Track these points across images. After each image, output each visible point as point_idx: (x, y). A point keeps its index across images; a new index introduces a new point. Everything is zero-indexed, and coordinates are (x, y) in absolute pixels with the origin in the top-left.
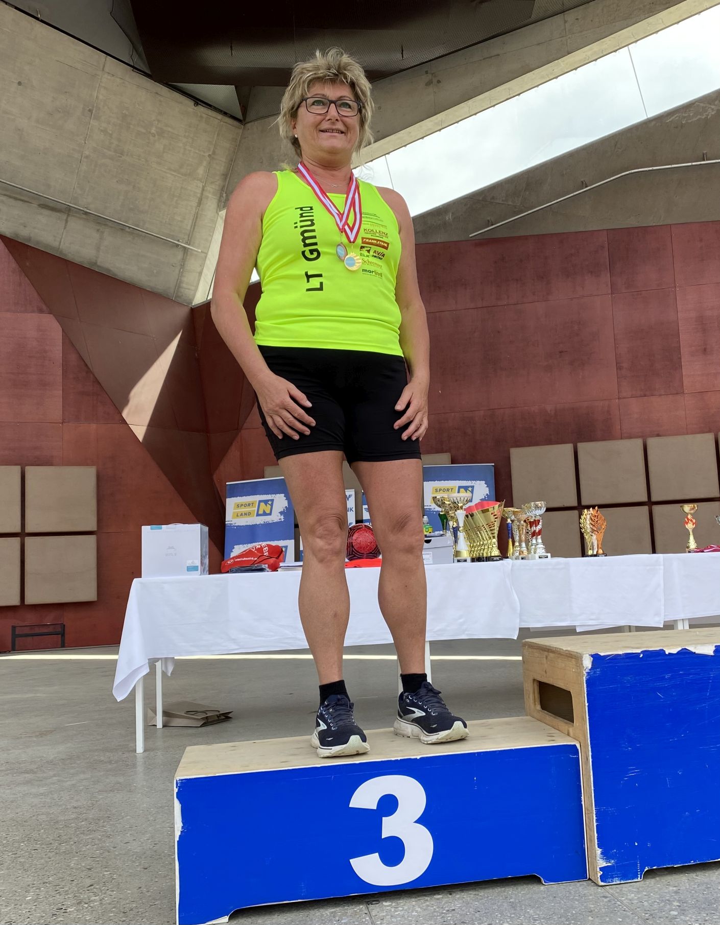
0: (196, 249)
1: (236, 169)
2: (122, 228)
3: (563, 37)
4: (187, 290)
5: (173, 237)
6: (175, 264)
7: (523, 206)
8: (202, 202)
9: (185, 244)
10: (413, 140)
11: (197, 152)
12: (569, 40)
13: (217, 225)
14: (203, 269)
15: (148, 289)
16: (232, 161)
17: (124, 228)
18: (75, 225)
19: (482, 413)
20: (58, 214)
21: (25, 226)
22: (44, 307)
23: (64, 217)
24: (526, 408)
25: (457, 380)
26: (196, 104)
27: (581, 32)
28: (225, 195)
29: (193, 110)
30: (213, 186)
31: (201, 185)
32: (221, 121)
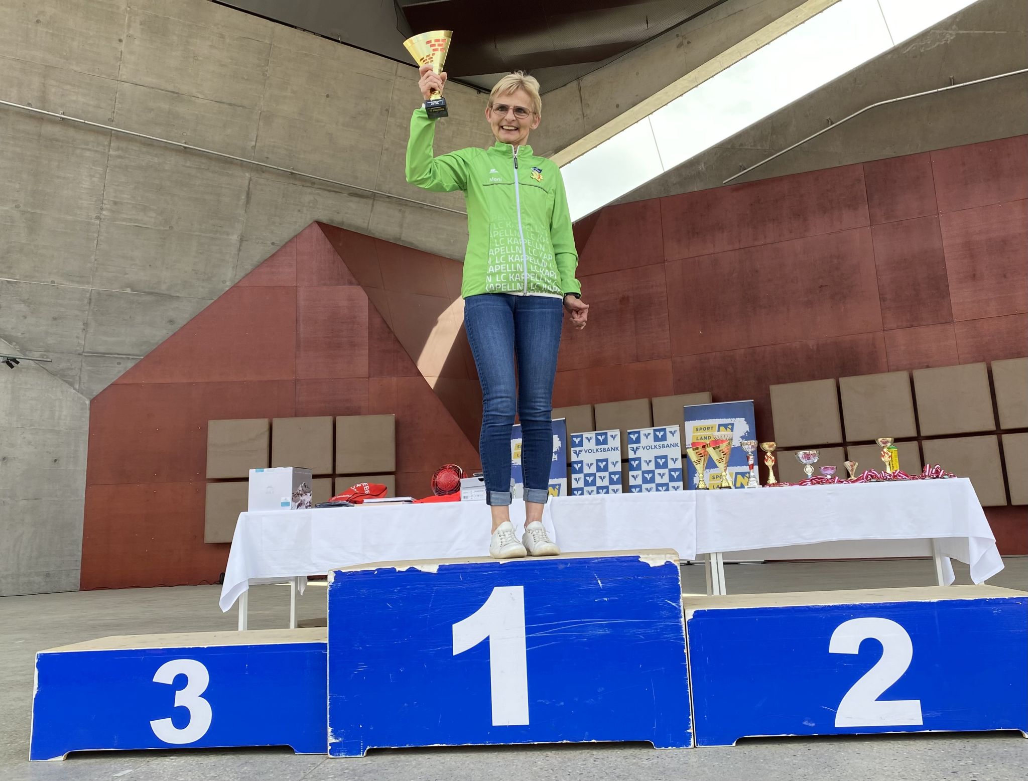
2: (420, 207)
7: (773, 149)
10: (672, 99)
15: (447, 257)
17: (422, 206)
18: (380, 207)
19: (742, 351)
20: (365, 200)
21: (338, 213)
22: (353, 280)
23: (371, 202)
24: (787, 344)
25: (717, 321)
26: (479, 92)
29: (476, 98)
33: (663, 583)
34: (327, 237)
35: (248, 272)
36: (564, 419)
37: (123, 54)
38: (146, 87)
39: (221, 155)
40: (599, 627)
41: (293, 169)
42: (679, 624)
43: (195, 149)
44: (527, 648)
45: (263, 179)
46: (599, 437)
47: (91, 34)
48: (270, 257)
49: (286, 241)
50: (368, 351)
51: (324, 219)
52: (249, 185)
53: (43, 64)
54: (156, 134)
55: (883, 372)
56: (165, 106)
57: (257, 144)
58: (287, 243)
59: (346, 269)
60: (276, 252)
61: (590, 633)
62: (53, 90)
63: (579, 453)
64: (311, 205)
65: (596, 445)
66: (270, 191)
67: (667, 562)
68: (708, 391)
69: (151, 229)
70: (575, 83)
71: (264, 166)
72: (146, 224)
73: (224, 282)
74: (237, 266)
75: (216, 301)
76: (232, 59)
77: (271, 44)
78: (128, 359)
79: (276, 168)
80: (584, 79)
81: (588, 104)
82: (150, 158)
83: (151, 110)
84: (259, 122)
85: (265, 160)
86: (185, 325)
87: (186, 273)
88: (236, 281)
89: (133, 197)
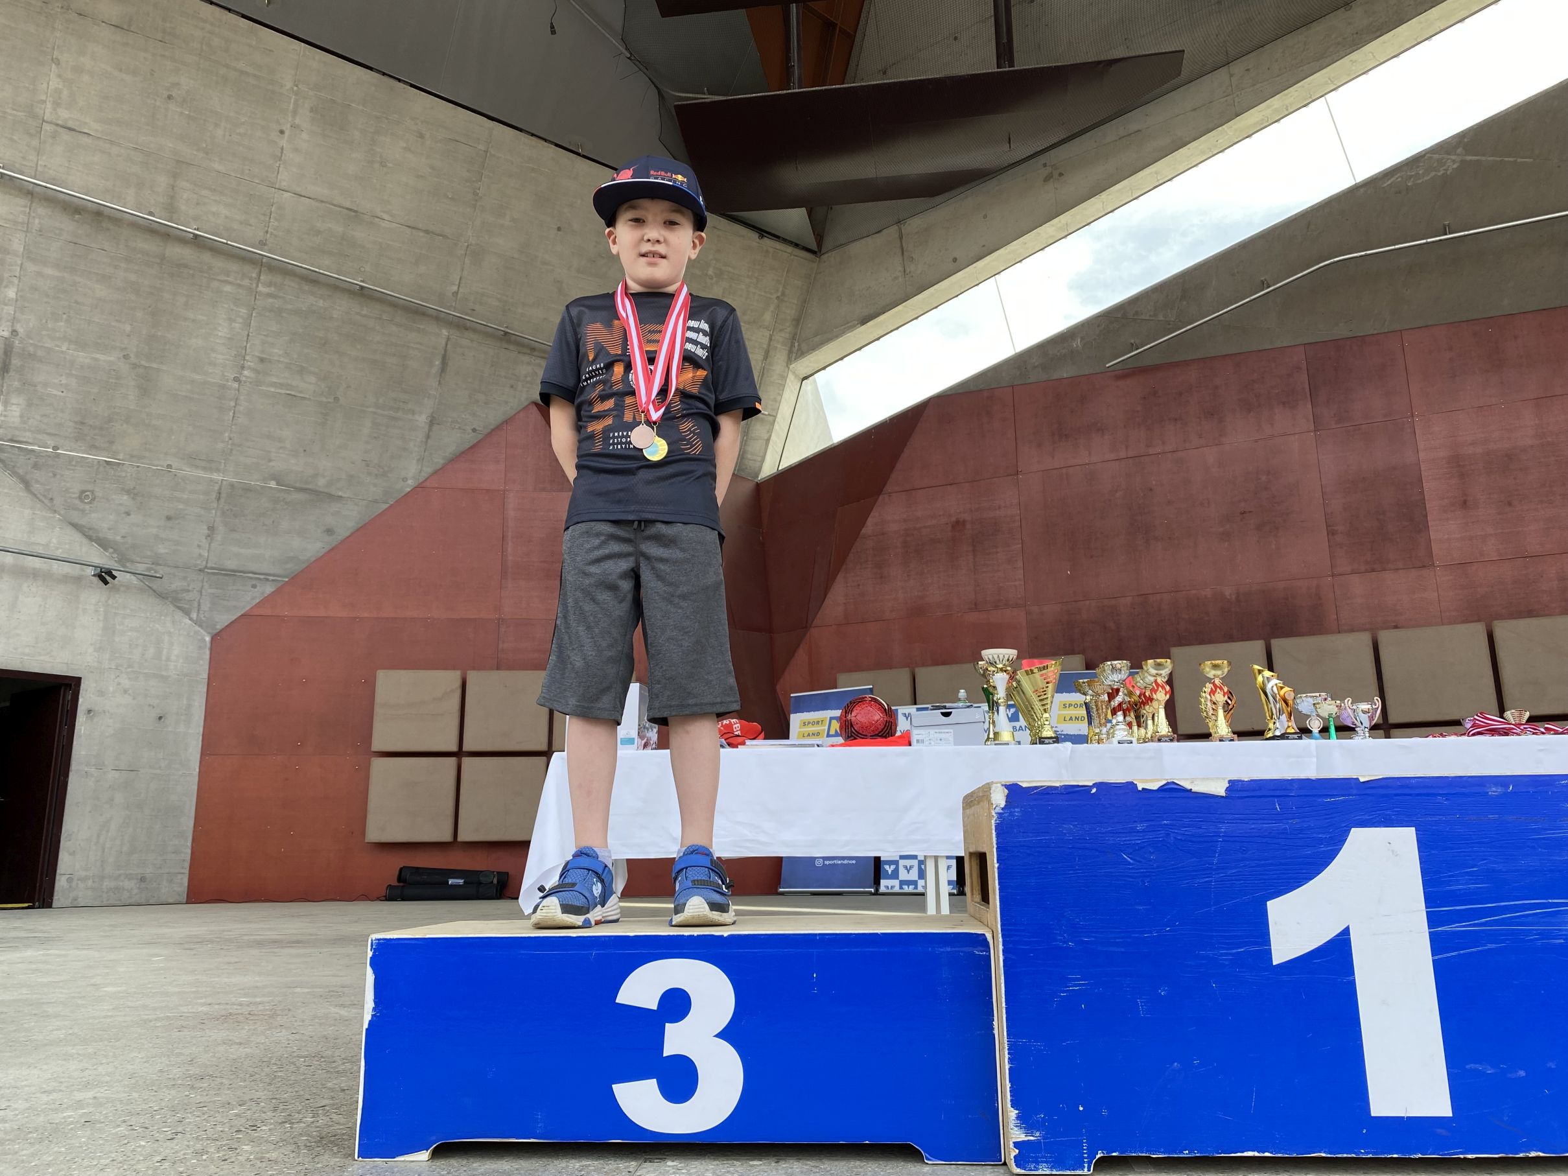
1: (810, 311)
3: (1228, 95)
4: (753, 461)
7: (1180, 320)
8: (770, 354)
10: (1031, 253)
11: (763, 294)
12: (1237, 100)
13: (788, 381)
14: (771, 436)
16: (805, 302)
19: (1129, 600)
24: (1194, 592)
25: (1092, 557)
26: (761, 236)
27: (1254, 85)
28: (796, 344)
29: (758, 244)
30: (783, 335)
31: (767, 334)
32: (791, 254)
35: (438, 467)
36: (871, 687)
37: (284, 152)
38: (313, 199)
39: (411, 302)
41: (507, 327)
43: (376, 290)
44: (1432, 955)
45: (467, 339)
47: (243, 120)
48: (469, 448)
49: (492, 427)
52: (447, 345)
53: (173, 157)
54: (325, 267)
55: (1332, 633)
56: (339, 229)
57: (460, 289)
58: (493, 430)
60: (477, 442)
62: (185, 196)
64: (529, 379)
66: (474, 356)
68: (1079, 654)
69: (309, 399)
70: (895, 227)
71: (469, 320)
72: (301, 392)
73: (405, 479)
74: (423, 458)
75: (391, 506)
76: (433, 168)
77: (486, 152)
78: (267, 580)
79: (485, 323)
80: (907, 224)
81: (912, 257)
82: (313, 300)
83: (318, 233)
84: (465, 258)
85: (470, 312)
86: (348, 537)
87: (353, 463)
88: (421, 480)
89: (286, 353)
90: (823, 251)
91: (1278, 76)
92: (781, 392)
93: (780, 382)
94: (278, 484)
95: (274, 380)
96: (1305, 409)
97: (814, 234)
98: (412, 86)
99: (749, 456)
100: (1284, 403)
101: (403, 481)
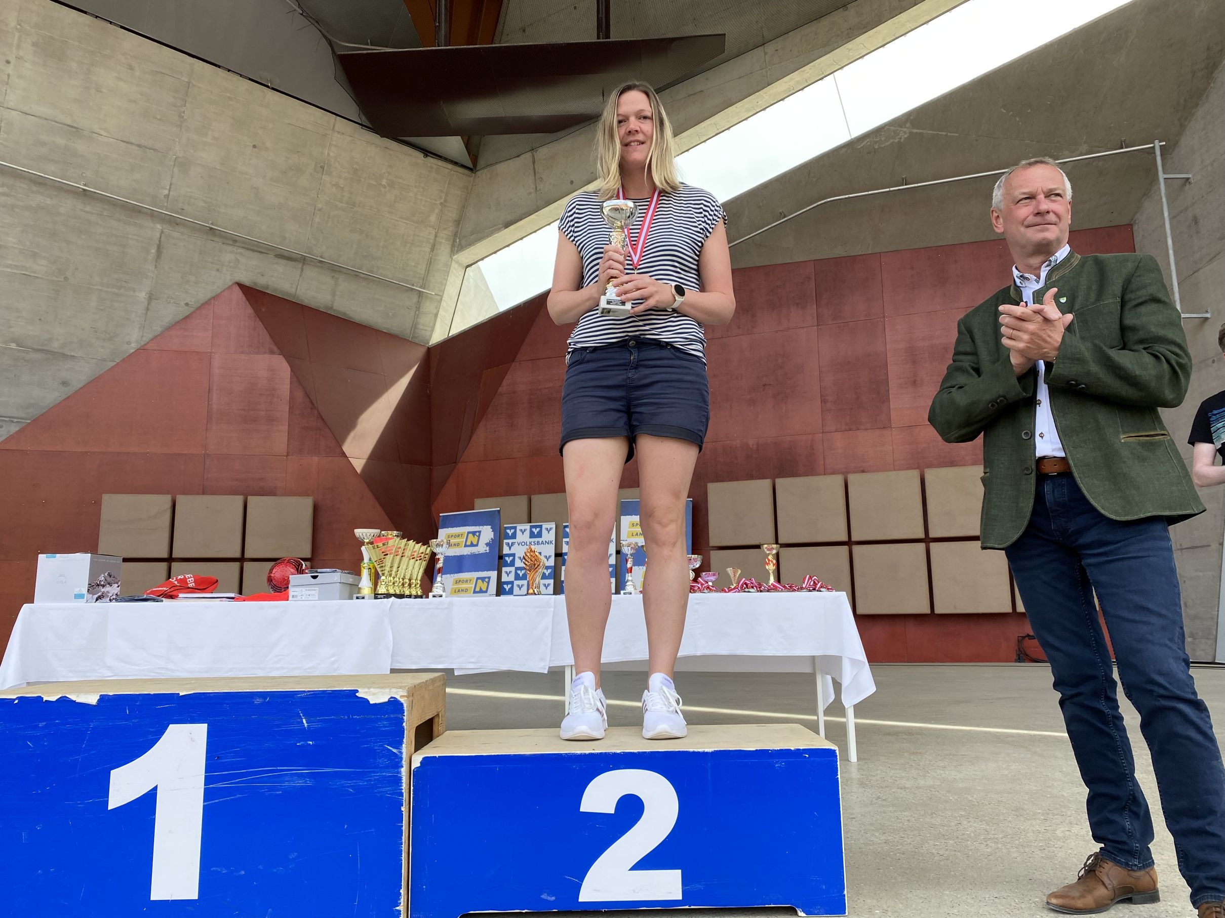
0: (430, 292)
1: (468, 215)
2: (355, 275)
3: (762, 69)
4: (423, 331)
5: (407, 281)
6: (411, 306)
8: (436, 247)
9: (420, 288)
11: (428, 200)
12: (768, 72)
13: (452, 268)
14: (438, 311)
15: (384, 331)
16: (464, 207)
17: (359, 274)
18: (310, 272)
20: (293, 263)
21: (263, 275)
22: (275, 349)
23: (300, 265)
24: (728, 442)
26: (426, 156)
27: (781, 62)
28: (458, 240)
29: (422, 162)
30: (446, 232)
31: (433, 232)
32: (451, 170)
33: (384, 725)
34: (248, 301)
35: (157, 335)
36: (499, 509)
37: (10, 78)
38: (38, 117)
39: (127, 202)
40: (299, 777)
41: (212, 224)
42: (399, 775)
43: (95, 192)
44: (204, 802)
45: (178, 232)
46: (534, 530)
48: (184, 319)
49: (202, 302)
50: (286, 427)
51: (246, 281)
52: (161, 236)
54: (50, 173)
55: (820, 474)
56: (62, 142)
57: (171, 193)
58: (203, 304)
59: (268, 337)
60: (190, 314)
61: (287, 784)
63: (511, 546)
64: (232, 264)
65: (530, 538)
66: (184, 246)
67: (392, 698)
69: (42, 278)
70: (529, 155)
71: (178, 218)
72: (35, 272)
73: (129, 343)
74: (144, 326)
75: (118, 364)
76: (142, 95)
77: (189, 83)
78: (12, 422)
79: (192, 220)
80: (538, 152)
81: (541, 178)
82: (39, 199)
83: (43, 144)
84: (173, 168)
85: (180, 211)
86: (81, 388)
87: (83, 330)
88: (143, 343)
89: (19, 241)
90: (477, 169)
91: (797, 57)
92: (446, 277)
93: (445, 269)
94: (18, 345)
95: (10, 262)
96: (812, 309)
97: (470, 156)
98: (122, 27)
99: (421, 327)
100: (797, 304)
101: (127, 344)
